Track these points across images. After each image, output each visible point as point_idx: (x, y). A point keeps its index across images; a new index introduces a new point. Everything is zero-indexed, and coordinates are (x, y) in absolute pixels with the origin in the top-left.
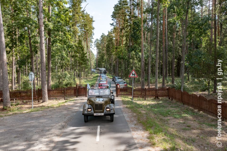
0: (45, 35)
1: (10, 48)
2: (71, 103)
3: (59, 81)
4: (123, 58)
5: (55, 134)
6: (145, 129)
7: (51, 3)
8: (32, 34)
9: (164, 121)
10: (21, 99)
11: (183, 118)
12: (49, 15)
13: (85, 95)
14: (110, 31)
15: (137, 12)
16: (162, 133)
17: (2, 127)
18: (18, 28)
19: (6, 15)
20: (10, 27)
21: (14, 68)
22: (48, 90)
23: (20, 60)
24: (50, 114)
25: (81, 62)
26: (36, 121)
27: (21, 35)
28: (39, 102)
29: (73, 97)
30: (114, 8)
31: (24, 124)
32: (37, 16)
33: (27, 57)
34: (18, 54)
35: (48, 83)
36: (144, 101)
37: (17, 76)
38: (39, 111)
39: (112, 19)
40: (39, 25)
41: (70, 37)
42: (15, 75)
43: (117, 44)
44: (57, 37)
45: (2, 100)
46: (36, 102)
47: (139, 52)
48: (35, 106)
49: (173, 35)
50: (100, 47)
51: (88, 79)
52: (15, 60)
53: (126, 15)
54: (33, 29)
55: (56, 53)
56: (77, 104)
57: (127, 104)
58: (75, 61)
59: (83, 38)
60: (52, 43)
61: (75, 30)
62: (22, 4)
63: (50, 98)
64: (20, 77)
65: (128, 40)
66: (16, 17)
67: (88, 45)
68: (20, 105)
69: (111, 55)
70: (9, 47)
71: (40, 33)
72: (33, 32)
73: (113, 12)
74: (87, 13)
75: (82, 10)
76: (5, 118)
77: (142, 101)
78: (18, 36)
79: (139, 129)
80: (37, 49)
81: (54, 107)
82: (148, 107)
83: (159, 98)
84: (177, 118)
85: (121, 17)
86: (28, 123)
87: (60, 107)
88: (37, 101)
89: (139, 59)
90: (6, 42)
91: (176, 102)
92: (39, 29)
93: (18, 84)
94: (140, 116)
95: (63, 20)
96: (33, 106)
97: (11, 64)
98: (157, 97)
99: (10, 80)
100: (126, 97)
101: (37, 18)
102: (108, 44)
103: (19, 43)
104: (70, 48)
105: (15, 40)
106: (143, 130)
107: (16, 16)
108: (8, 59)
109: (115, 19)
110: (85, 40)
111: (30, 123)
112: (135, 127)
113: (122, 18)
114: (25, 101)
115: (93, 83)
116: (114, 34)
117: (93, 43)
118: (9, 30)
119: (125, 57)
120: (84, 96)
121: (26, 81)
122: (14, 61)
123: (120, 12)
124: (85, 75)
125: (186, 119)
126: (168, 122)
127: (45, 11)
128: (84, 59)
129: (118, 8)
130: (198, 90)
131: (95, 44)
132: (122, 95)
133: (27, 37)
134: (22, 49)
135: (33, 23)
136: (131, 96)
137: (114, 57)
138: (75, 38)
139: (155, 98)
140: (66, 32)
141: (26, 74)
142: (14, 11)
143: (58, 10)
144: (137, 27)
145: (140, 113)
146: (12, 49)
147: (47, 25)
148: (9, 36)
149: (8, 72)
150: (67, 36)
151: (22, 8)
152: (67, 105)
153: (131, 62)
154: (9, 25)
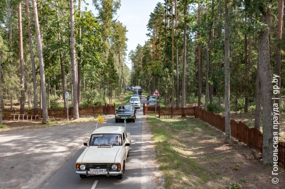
3: (88, 100)
10: (54, 117)
12: (79, 38)
14: (147, 42)
22: (78, 108)
25: (112, 80)
28: (70, 119)
35: (79, 102)
39: (148, 29)
43: (154, 57)
46: (67, 119)
50: (136, 60)
51: (120, 99)
56: (105, 119)
59: (114, 51)
63: (81, 115)
67: (121, 58)
74: (119, 22)
75: (114, 19)
76: (49, 128)
80: (68, 69)
81: (85, 122)
83: (185, 117)
85: (158, 27)
86: (68, 130)
87: (91, 122)
94: (155, 127)
100: (152, 116)
102: (144, 57)
109: (151, 29)
123: (156, 21)
126: (179, 132)
128: (115, 76)
131: (130, 57)
136: (157, 115)
139: (181, 117)
150: (96, 57)
153: (164, 80)
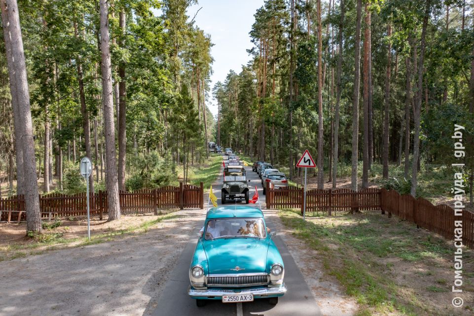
0: (114, 75)
1: (40, 105)
2: (171, 225)
3: (142, 172)
4: (276, 124)
5: (143, 301)
6: (347, 292)
7: (125, 6)
8: (85, 75)
9: (382, 268)
10: (64, 214)
11: (423, 262)
12: (121, 33)
13: (200, 204)
14: (246, 66)
15: (304, 24)
16: (386, 301)
17: (25, 282)
18: (57, 61)
19: (32, 34)
20: (39, 59)
21: (48, 146)
22: (120, 195)
23: (61, 129)
24: (127, 250)
25: (188, 133)
26: (98, 268)
27: (64, 76)
28: (101, 219)
29: (173, 208)
30: (254, 15)
31: (72, 274)
32: (97, 34)
33: (76, 122)
34: (57, 117)
35: (120, 178)
36: (326, 219)
37: (55, 160)
38: (103, 244)
39: (252, 39)
40: (101, 53)
41: (166, 78)
42: (51, 160)
43: (262, 92)
44: (138, 80)
45: (23, 216)
46: (94, 218)
47: (312, 110)
48: (93, 230)
49: (383, 73)
50: (225, 99)
51: (202, 168)
52: (50, 127)
53: (281, 31)
54: (87, 63)
55: (136, 112)
56: (183, 225)
57: (293, 227)
58: (175, 130)
59: (190, 81)
60: (128, 92)
61: (175, 64)
62: (64, 9)
63: (124, 210)
64: (62, 164)
65: (287, 83)
66: (53, 38)
67: (201, 94)
68: (61, 226)
69: (248, 116)
70: (37, 103)
71: (102, 71)
72: (88, 70)
73: (254, 25)
74: (199, 29)
75: (189, 21)
76: (31, 258)
77: (323, 218)
78: (57, 79)
79: (331, 290)
80: (98, 105)
81: (133, 234)
82: (339, 233)
83: (360, 212)
84: (410, 261)
85: (271, 35)
86: (79, 274)
87: (147, 233)
88: (97, 218)
89: (311, 125)
90: (31, 91)
91: (400, 222)
92: (100, 63)
93: (57, 179)
94: (327, 258)
95: (151, 42)
96: (91, 228)
97: (42, 136)
98: (354, 210)
99: (41, 171)
100: (287, 210)
101: (96, 40)
102: (241, 93)
103: (58, 92)
104: (167, 104)
105: (51, 87)
106: (341, 294)
107: (52, 35)
108: (37, 128)
109: (257, 40)
110: (195, 84)
111: (85, 273)
112: (322, 286)
113: (273, 37)
114: (71, 217)
115: (213, 176)
116: (256, 71)
117: (211, 90)
118: (37, 65)
119: (281, 120)
120: (197, 207)
121: (73, 172)
122: (49, 131)
123: (269, 24)
124: (195, 158)
125: (430, 264)
126: (391, 270)
127: (113, 25)
128: (194, 125)
129: (263, 17)
130: (444, 192)
131: (216, 94)
132: (279, 204)
133: (75, 81)
134: (65, 105)
135: (88, 51)
136: (298, 207)
137: (254, 119)
138: (175, 81)
139: (351, 212)
140: (157, 67)
141: (73, 157)
142: (48, 26)
143: (138, 23)
144: (307, 57)
145: (326, 249)
146: (44, 107)
147: (118, 54)
148: (38, 78)
149: (37, 153)
150: (160, 77)
151: (64, 19)
152: (163, 229)
153: (295, 132)
154: (37, 56)
